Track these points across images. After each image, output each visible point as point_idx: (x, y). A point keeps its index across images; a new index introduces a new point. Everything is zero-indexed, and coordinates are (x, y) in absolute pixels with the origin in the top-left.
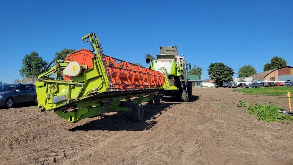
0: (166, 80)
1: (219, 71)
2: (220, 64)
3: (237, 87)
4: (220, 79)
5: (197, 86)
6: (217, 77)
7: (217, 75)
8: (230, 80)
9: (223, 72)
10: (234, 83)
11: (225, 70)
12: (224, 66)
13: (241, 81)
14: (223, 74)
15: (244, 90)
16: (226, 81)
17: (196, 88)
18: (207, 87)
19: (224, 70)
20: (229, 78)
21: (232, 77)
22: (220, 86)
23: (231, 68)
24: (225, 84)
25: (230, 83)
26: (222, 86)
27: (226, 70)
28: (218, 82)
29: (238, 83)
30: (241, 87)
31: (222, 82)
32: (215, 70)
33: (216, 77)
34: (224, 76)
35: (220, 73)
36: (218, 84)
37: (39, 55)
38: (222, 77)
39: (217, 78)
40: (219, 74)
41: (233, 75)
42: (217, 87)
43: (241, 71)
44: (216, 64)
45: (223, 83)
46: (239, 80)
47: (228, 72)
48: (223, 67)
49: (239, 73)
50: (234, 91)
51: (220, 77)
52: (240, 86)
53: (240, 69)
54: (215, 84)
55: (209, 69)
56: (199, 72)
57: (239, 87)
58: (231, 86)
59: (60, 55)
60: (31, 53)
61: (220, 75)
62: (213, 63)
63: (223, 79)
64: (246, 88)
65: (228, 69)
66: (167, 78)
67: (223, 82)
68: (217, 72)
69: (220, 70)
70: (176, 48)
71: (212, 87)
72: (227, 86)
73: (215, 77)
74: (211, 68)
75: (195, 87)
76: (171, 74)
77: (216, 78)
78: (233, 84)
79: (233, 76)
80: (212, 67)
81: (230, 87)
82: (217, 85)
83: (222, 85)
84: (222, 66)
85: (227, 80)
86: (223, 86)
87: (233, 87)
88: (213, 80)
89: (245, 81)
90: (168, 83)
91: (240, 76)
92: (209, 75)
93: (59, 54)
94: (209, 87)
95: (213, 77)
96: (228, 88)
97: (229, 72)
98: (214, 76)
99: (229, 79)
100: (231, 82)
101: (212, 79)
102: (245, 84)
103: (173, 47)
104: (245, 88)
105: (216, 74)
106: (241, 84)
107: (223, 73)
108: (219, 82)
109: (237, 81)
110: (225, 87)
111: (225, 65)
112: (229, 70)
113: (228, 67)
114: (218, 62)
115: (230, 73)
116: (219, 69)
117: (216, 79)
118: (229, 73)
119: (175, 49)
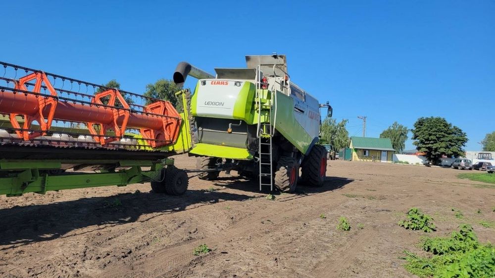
0: (184, 129)
1: (434, 133)
2: (438, 120)
3: (470, 169)
4: (436, 150)
5: (387, 160)
6: (430, 145)
7: (430, 141)
8: (457, 155)
9: (444, 136)
10: (465, 161)
11: (447, 133)
12: (446, 125)
13: (483, 158)
14: (443, 141)
15: (483, 176)
16: (449, 156)
17: (385, 163)
18: (407, 163)
19: (444, 132)
20: (455, 149)
21: (462, 147)
22: (435, 164)
23: (460, 130)
24: (445, 161)
25: (456, 159)
26: (440, 165)
27: (449, 134)
28: (432, 157)
29: (475, 162)
30: (480, 169)
31: (440, 156)
32: (427, 132)
33: (427, 146)
34: (443, 144)
35: (437, 137)
36: (430, 160)
37: (120, 86)
38: (440, 146)
39: (429, 148)
40: (433, 140)
41: (466, 144)
42: (428, 165)
43: (489, 140)
44: (429, 120)
45: (441, 159)
46: (477, 154)
47: (454, 138)
48: (444, 126)
49: (485, 143)
50: (460, 176)
51: (434, 146)
52: (477, 167)
53: (487, 135)
54: (425, 158)
55: (414, 129)
56: (402, 134)
57: (475, 169)
58: (459, 165)
59: (155, 89)
60: (108, 83)
61: (436, 143)
62: (423, 118)
63: (442, 150)
64: (489, 172)
65: (454, 131)
66: (187, 123)
67: (442, 157)
68: (430, 135)
69: (436, 131)
70: (283, 60)
71: (418, 164)
72: (450, 165)
73: (424, 146)
74: (420, 128)
75: (382, 161)
76: (234, 117)
77: (427, 148)
78: (462, 161)
79: (464, 146)
80: (422, 125)
81: (456, 168)
82: (427, 162)
83: (440, 161)
84: (442, 125)
85: (450, 152)
86: (442, 164)
87: (463, 169)
88: (420, 150)
89: (492, 159)
90: (189, 136)
91: (486, 148)
92: (414, 141)
93: (152, 86)
94: (410, 164)
95: (420, 145)
96: (451, 170)
97: (456, 137)
98: (422, 142)
99: (455, 151)
100: (461, 158)
101: (419, 148)
102: (490, 164)
103: (275, 57)
104: (487, 172)
105: (427, 140)
106: (481, 164)
107: (442, 139)
108: (433, 155)
109: (472, 156)
110: (447, 166)
111: (449, 123)
112: (455, 134)
113: (454, 127)
114: (435, 117)
115: (459, 140)
116: (434, 129)
117: (427, 150)
118: (457, 139)
119: (280, 61)
